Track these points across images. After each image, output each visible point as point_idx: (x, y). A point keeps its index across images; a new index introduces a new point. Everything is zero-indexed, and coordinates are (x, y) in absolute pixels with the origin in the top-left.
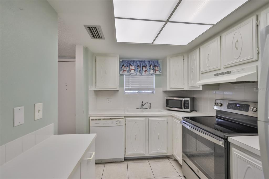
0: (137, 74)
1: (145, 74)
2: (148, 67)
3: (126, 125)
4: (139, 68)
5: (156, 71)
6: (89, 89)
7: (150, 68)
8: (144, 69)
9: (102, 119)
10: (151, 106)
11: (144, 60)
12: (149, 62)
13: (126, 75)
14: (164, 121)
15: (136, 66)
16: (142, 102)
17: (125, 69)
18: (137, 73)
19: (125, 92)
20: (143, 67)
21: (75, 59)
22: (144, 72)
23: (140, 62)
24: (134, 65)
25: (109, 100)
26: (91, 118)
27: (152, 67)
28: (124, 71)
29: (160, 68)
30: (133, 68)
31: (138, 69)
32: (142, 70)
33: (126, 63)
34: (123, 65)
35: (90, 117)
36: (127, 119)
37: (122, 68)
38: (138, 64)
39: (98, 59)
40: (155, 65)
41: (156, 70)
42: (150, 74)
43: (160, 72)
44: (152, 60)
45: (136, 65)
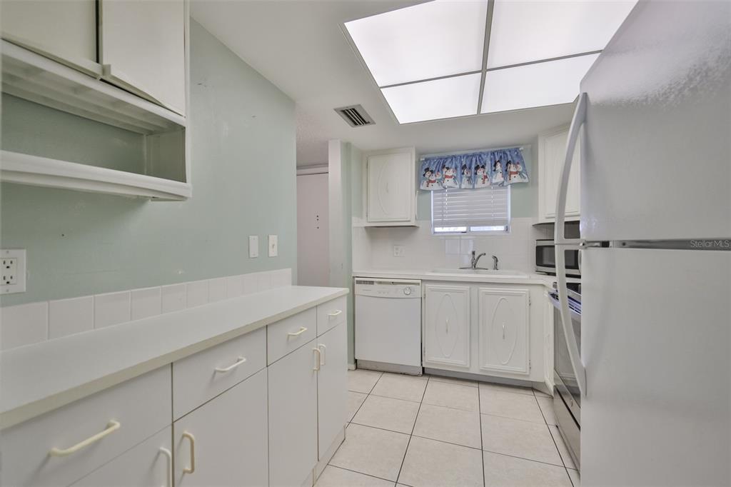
0: (460, 188)
1: (483, 185)
2: (488, 168)
3: (425, 298)
4: (465, 173)
5: (513, 176)
6: (354, 224)
7: (495, 170)
8: (480, 172)
9: (377, 282)
10: (498, 263)
11: (480, 151)
12: (493, 153)
13: (435, 191)
14: (520, 295)
15: (459, 169)
16: (474, 253)
17: (433, 178)
18: (460, 186)
19: (434, 230)
20: (477, 168)
21: (328, 166)
22: (480, 181)
23: (471, 158)
24: (454, 166)
25: (397, 249)
26: (356, 279)
27: (499, 167)
28: (430, 181)
29: (524, 166)
30: (450, 173)
31: (463, 174)
32: (475, 178)
33: (434, 163)
34: (427, 170)
35: (354, 277)
36: (427, 285)
37: (424, 175)
38: (464, 163)
39: (372, 162)
40: (510, 159)
41: (511, 173)
42: (496, 184)
43: (525, 175)
44: (502, 149)
45: (459, 165)
